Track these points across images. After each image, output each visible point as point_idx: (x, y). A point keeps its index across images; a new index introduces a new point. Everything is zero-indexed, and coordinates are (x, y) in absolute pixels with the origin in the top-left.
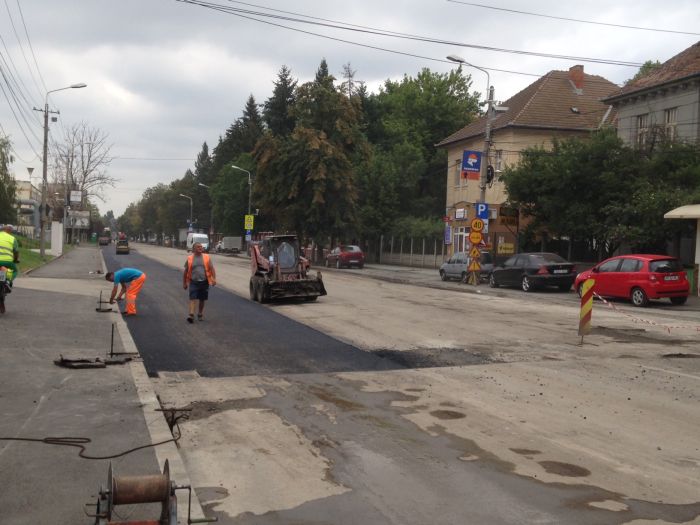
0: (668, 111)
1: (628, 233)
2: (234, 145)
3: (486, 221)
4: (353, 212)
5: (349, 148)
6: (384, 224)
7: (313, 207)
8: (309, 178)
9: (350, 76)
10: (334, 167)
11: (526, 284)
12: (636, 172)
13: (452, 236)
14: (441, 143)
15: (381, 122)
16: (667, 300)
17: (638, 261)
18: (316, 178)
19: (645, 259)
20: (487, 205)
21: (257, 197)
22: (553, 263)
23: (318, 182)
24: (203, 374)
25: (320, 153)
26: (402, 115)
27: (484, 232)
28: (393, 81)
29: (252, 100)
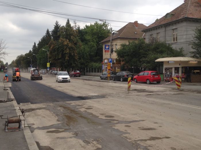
0: (158, 33)
1: (147, 66)
2: (43, 43)
3: (111, 63)
4: (77, 61)
5: (75, 44)
6: (86, 65)
7: (66, 60)
8: (64, 53)
9: (75, 24)
10: (71, 49)
11: (121, 80)
12: (149, 50)
13: (104, 67)
14: (101, 42)
15: (84, 37)
16: (156, 82)
17: (148, 73)
18: (66, 52)
19: (150, 72)
20: (111, 59)
21: (50, 58)
22: (129, 74)
23: (67, 53)
24: (32, 103)
25: (67, 45)
26: (90, 34)
27: (111, 66)
28: (87, 25)
29: (48, 30)
